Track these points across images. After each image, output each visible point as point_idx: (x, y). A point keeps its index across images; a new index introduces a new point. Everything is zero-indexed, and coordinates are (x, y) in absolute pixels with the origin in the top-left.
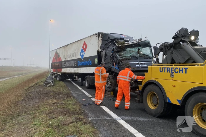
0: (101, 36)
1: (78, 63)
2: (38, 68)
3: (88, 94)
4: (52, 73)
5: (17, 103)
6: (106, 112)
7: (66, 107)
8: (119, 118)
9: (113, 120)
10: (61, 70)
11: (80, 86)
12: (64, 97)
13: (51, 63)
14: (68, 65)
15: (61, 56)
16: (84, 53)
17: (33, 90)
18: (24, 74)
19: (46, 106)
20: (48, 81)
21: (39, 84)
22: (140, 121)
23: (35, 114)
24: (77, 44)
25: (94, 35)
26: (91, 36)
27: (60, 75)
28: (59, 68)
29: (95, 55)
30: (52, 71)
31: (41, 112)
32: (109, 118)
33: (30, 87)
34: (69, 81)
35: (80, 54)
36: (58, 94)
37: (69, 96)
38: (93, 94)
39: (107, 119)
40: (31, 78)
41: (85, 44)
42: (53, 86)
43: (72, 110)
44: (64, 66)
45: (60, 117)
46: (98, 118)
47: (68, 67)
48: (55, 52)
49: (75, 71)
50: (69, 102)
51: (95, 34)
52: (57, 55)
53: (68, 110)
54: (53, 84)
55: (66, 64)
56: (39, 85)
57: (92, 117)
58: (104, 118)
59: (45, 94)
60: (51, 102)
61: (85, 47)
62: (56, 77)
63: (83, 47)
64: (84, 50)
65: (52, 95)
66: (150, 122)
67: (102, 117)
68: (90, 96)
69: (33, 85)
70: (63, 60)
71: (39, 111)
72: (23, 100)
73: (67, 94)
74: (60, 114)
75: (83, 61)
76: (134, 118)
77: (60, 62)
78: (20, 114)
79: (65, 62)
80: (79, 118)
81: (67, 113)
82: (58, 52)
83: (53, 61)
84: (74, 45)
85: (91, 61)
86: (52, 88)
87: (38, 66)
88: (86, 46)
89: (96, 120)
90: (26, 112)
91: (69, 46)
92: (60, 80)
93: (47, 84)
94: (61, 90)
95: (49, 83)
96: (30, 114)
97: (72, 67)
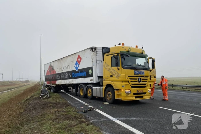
0: (94, 50)
1: (73, 74)
2: (27, 81)
3: (84, 103)
4: (46, 85)
5: (21, 114)
6: (103, 116)
7: (68, 114)
8: (115, 119)
9: (111, 121)
10: (55, 82)
11: (75, 96)
12: (62, 106)
13: (45, 76)
14: (62, 77)
15: (55, 69)
16: (79, 65)
17: (31, 102)
18: (14, 88)
19: (49, 114)
20: (43, 93)
21: (35, 96)
22: (132, 120)
23: (42, 121)
24: (71, 57)
25: (87, 49)
26: (84, 50)
27: (54, 87)
28: (53, 80)
29: (89, 67)
30: (46, 83)
31: (47, 119)
32: (107, 119)
33: (27, 100)
34: (62, 92)
35: (75, 66)
36: (57, 105)
37: (67, 105)
38: (89, 102)
39: (105, 121)
40: (22, 92)
41: (79, 57)
42: (49, 97)
43: (74, 116)
44: (59, 78)
45: (65, 122)
46: (98, 120)
47: (62, 79)
48: (49, 65)
49: (70, 82)
50: (69, 110)
51: (89, 48)
52: (51, 68)
53: (70, 116)
54: (49, 96)
55: (60, 76)
56: (36, 98)
57: (92, 120)
58: (103, 119)
59: (44, 105)
60: (53, 110)
61: (79, 60)
62: (50, 89)
63: (78, 60)
64: (78, 62)
65: (51, 105)
66: (141, 120)
67: (101, 119)
68: (86, 104)
69: (30, 98)
70: (57, 72)
71: (45, 118)
72: (25, 111)
73: (65, 103)
74: (64, 119)
75: (78, 72)
76: (127, 118)
77: (54, 74)
78: (28, 122)
79: (60, 74)
80: (82, 121)
81: (70, 118)
82: (52, 65)
83: (47, 74)
84: (69, 58)
85: (85, 72)
86: (49, 100)
87: (27, 80)
88: (81, 59)
89: (96, 122)
90: (33, 120)
91: (63, 59)
92: (54, 92)
93: (43, 96)
94: (58, 100)
95: (45, 95)
96: (38, 121)
97: (66, 79)
